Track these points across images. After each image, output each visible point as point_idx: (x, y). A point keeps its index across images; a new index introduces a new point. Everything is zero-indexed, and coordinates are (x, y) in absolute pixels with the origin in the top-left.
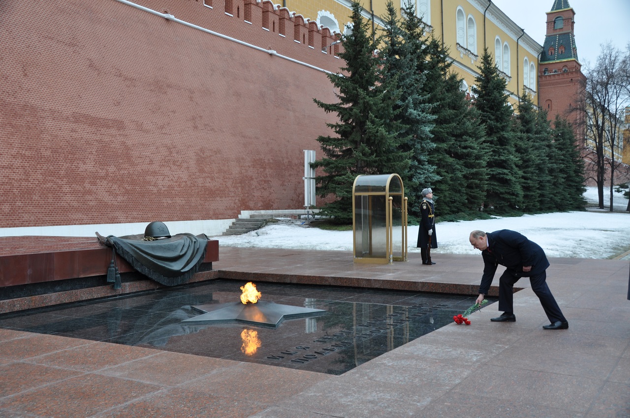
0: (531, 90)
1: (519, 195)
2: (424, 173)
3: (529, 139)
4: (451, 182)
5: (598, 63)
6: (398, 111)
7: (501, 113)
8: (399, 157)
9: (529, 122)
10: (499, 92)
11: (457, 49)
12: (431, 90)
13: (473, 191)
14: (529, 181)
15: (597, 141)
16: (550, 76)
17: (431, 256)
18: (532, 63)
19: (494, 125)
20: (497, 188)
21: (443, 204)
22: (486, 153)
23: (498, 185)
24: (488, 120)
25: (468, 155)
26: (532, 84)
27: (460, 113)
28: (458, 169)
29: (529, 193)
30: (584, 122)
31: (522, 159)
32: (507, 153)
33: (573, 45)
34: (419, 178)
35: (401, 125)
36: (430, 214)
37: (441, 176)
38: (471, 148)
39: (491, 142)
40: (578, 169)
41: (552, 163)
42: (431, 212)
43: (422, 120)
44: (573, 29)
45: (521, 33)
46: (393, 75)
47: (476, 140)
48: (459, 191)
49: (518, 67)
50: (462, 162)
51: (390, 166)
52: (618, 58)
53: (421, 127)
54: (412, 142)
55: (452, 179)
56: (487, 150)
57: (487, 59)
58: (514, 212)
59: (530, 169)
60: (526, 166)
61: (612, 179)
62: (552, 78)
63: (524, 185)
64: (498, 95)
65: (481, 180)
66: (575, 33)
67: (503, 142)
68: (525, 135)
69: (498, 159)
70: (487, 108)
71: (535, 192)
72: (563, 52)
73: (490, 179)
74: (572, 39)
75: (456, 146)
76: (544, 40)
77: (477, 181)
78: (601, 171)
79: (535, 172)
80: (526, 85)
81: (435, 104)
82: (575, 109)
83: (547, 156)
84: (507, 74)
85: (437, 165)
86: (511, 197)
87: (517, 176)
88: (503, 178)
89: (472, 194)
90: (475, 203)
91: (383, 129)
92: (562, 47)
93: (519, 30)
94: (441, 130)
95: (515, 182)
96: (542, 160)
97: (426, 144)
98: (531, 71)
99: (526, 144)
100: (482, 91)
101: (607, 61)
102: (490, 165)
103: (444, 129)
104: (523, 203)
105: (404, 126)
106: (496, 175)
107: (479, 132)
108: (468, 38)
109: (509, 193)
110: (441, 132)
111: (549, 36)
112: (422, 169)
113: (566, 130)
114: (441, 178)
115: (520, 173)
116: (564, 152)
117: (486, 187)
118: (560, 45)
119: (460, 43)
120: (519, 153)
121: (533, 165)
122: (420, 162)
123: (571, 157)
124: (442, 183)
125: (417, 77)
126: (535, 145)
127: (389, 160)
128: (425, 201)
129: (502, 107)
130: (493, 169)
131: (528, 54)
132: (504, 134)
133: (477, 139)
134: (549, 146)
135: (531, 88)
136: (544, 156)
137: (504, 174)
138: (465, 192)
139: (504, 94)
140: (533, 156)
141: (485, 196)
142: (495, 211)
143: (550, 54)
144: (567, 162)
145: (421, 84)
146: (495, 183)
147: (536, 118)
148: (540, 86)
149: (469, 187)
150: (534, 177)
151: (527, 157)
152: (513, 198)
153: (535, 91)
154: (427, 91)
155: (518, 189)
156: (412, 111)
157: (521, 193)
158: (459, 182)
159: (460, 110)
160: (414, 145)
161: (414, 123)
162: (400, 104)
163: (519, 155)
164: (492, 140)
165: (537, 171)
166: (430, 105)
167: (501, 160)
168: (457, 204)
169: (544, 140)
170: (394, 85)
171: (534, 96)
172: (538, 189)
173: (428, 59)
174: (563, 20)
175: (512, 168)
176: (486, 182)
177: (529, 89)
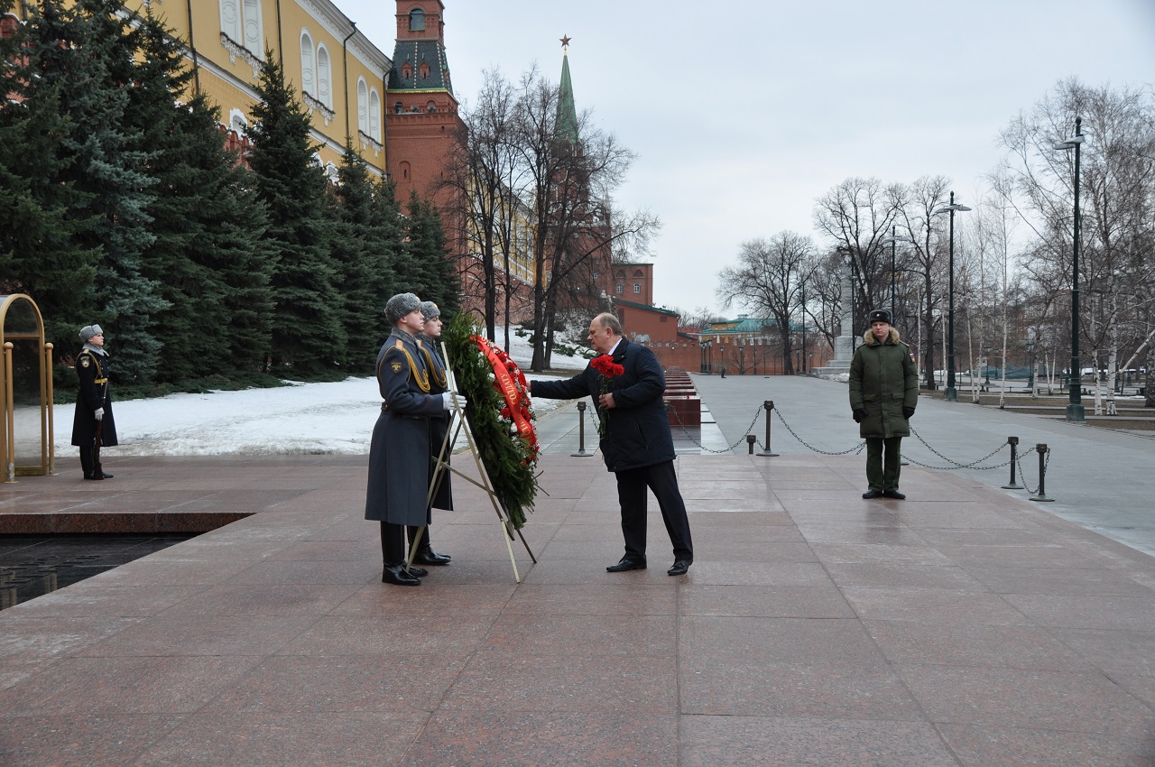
0: (373, 140)
1: (338, 341)
2: (132, 295)
3: (358, 233)
4: (195, 314)
5: (480, 102)
6: (67, 162)
7: (302, 181)
8: (71, 260)
9: (359, 201)
10: (297, 141)
11: (223, 45)
12: (147, 124)
13: (244, 331)
14: (358, 315)
15: (484, 244)
16: (405, 117)
17: (101, 461)
18: (373, 89)
19: (288, 203)
20: (296, 326)
21: (180, 357)
22: (270, 257)
23: (298, 321)
24: (277, 194)
25: (234, 260)
26: (375, 128)
27: (214, 176)
28: (212, 289)
29: (359, 337)
30: (462, 209)
31: (345, 271)
32: (315, 259)
33: (443, 63)
34: (121, 305)
35: (77, 192)
36: (99, 378)
37: (171, 301)
38: (239, 246)
39: (283, 237)
40: (451, 294)
41: (403, 281)
42: (100, 372)
43: (124, 184)
44: (441, 35)
45: (351, 30)
46: (51, 82)
47: (249, 232)
48: (216, 332)
49: (346, 93)
50: (219, 274)
51: (52, 278)
52: (510, 98)
53: (122, 200)
54: (105, 230)
55: (197, 307)
56: (271, 252)
57: (271, 71)
58: (329, 373)
59: (359, 291)
60: (353, 285)
61: (507, 314)
62: (410, 121)
63: (349, 321)
64: (294, 145)
65: (260, 310)
66: (446, 43)
67: (305, 237)
68: (349, 226)
69: (298, 269)
70: (275, 169)
71: (370, 335)
72: (427, 74)
73: (278, 309)
74: (441, 53)
75: (208, 241)
76: (394, 48)
77: (251, 313)
78: (491, 298)
79: (371, 298)
80: (363, 130)
81: (155, 153)
82: (445, 182)
83: (394, 268)
84: (326, 105)
85: (162, 278)
86: (324, 343)
87: (335, 303)
88: (306, 307)
89: (242, 337)
90: (249, 355)
91: (29, 199)
92: (424, 65)
93: (347, 23)
94: (171, 207)
95: (331, 315)
96: (383, 275)
97: (134, 235)
98: (371, 104)
99: (353, 244)
100: (265, 135)
101: (494, 102)
102: (278, 281)
103: (176, 205)
104: (349, 354)
105: (84, 194)
106: (294, 300)
107: (255, 216)
108: (245, 24)
109: (318, 337)
110: (171, 211)
111: (402, 42)
112: (128, 286)
113: (428, 220)
114: (170, 305)
115: (341, 298)
116: (424, 261)
117: (270, 325)
118: (422, 63)
119: (227, 33)
120: (340, 260)
121: (366, 283)
122: (123, 271)
123: (439, 270)
124: (175, 315)
125: (112, 92)
126: (370, 246)
127: (48, 265)
128: (86, 352)
129: (303, 170)
130: (288, 290)
131: (366, 72)
132: (307, 223)
133: (251, 228)
134: (397, 249)
135: (372, 137)
136: (388, 268)
137: (309, 299)
138: (227, 333)
139: (308, 145)
140: (367, 266)
141: (269, 341)
142: (292, 372)
143: (404, 75)
144: (432, 279)
145: (118, 109)
146: (293, 317)
147: (373, 195)
148: (389, 135)
149: (237, 323)
150: (368, 307)
151: (355, 268)
152: (326, 346)
153: (380, 143)
154: (136, 125)
155: (336, 328)
156: (101, 164)
157: (341, 337)
158: (213, 314)
159: (214, 171)
160: (109, 235)
161: (107, 189)
162: (73, 148)
163: (340, 264)
164: (285, 233)
165: (375, 295)
166: (145, 154)
167: (304, 272)
168: (211, 358)
169: (388, 237)
170: (52, 105)
171: (379, 153)
172: (377, 328)
173: (138, 57)
174: (424, 15)
175: (324, 288)
176: (271, 315)
177: (369, 138)
